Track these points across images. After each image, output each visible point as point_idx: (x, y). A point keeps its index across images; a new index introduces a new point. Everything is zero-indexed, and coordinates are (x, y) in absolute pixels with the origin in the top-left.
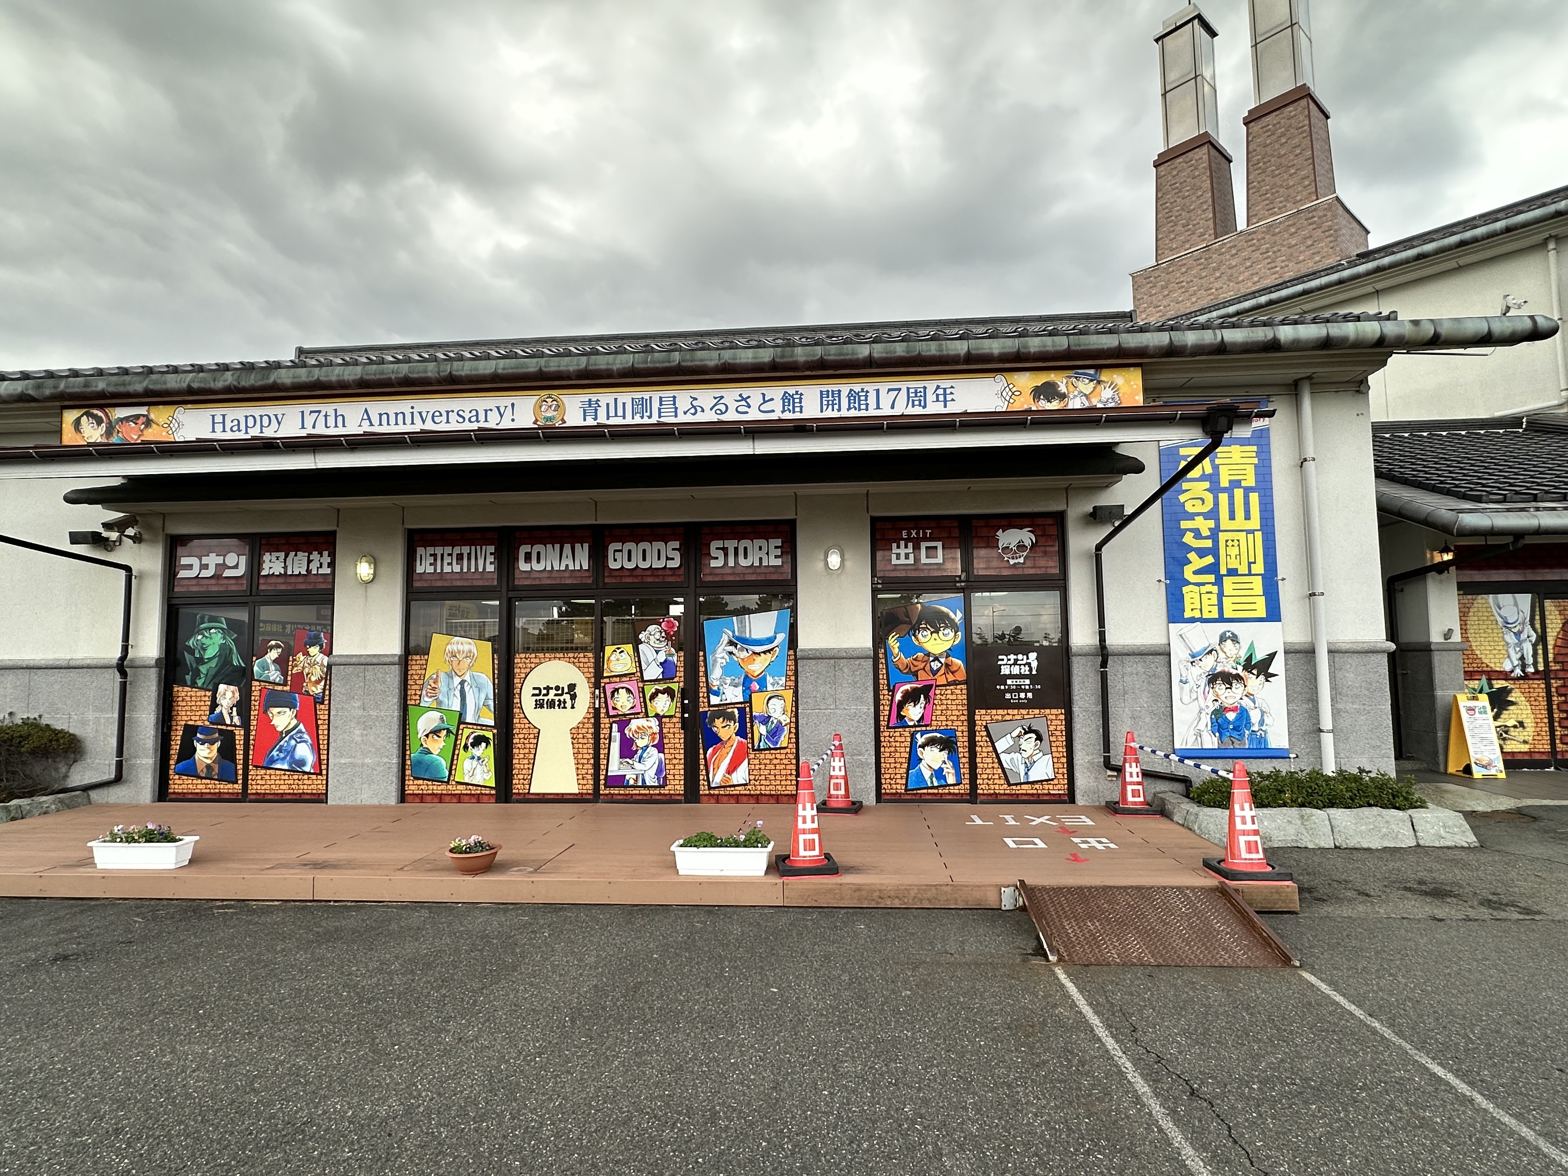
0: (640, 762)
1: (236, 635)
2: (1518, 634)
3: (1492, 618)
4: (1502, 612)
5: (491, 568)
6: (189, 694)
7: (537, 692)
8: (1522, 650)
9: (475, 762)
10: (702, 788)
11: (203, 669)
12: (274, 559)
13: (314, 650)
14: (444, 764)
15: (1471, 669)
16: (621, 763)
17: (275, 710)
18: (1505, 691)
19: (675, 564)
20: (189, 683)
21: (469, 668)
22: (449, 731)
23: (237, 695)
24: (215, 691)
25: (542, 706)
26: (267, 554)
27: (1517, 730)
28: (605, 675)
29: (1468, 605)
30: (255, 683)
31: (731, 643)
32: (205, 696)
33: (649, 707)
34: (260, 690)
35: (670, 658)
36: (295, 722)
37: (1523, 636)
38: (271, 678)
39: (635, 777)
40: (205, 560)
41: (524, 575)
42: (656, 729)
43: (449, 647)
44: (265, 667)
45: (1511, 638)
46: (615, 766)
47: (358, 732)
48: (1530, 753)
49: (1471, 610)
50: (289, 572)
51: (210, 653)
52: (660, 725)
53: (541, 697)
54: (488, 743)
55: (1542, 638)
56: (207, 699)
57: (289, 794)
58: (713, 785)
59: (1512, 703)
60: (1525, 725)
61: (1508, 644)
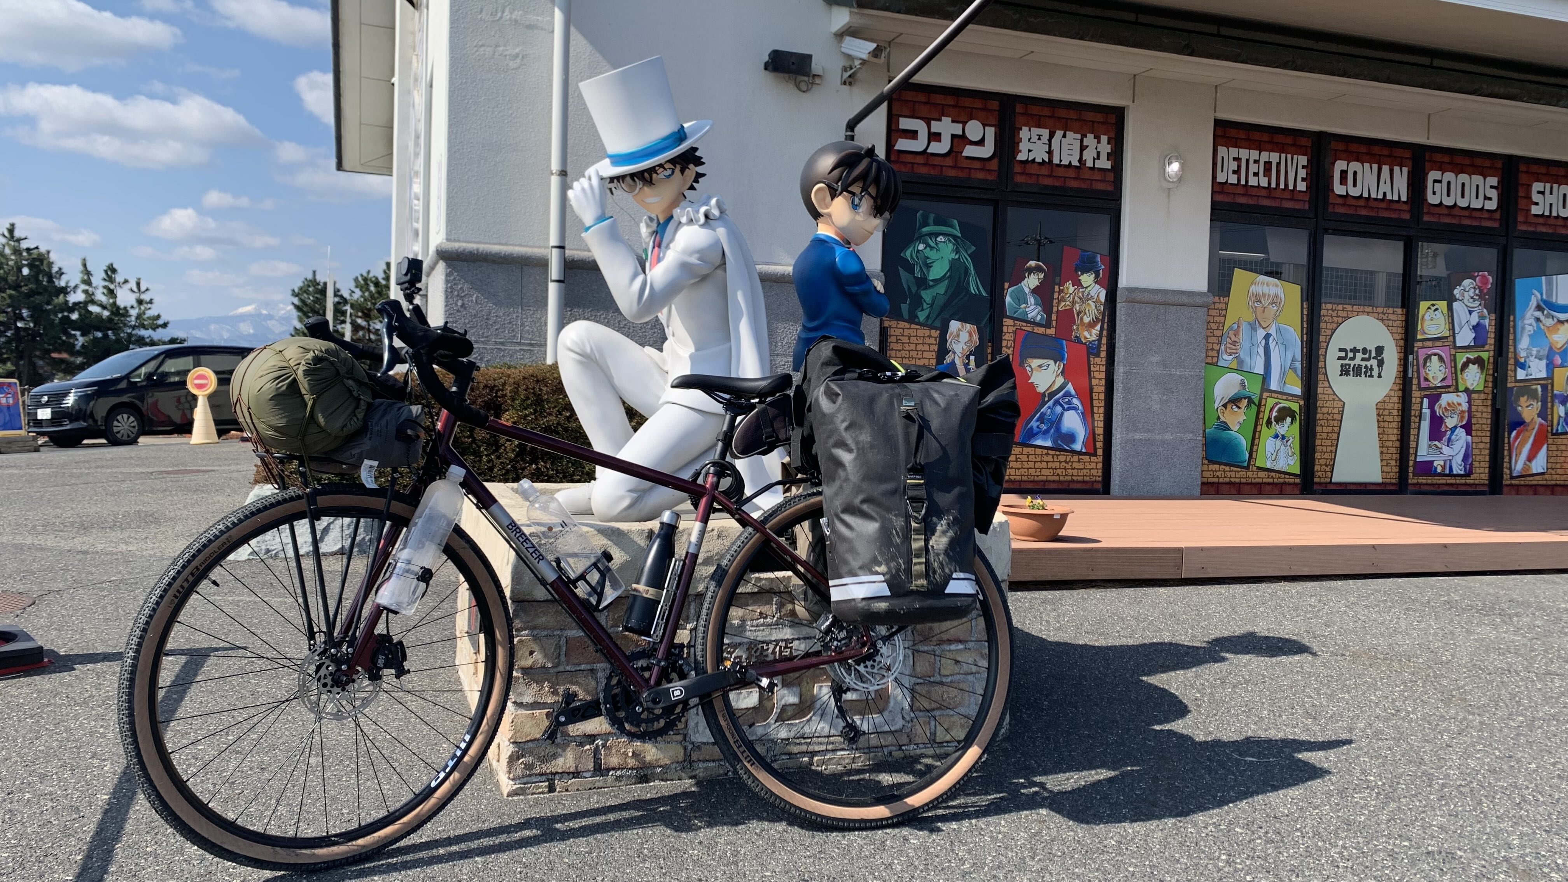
0: (1448, 446)
1: (973, 248)
5: (1302, 186)
6: (906, 332)
7: (1343, 354)
9: (1278, 442)
10: (1505, 477)
11: (927, 295)
12: (1035, 138)
13: (1087, 279)
14: (1244, 442)
16: (1430, 446)
17: (1035, 363)
19: (1492, 205)
20: (906, 315)
21: (1275, 318)
22: (1250, 401)
23: (976, 337)
24: (944, 329)
25: (1347, 374)
26: (1025, 129)
28: (1419, 337)
30: (1007, 322)
31: (1539, 308)
32: (930, 336)
33: (1460, 380)
34: (1015, 332)
35: (1482, 321)
36: (1060, 380)
38: (1029, 316)
39: (1442, 463)
40: (936, 127)
41: (1340, 201)
42: (1465, 407)
43: (1253, 289)
44: (1021, 299)
46: (1424, 450)
47: (1156, 397)
50: (1056, 161)
51: (938, 271)
52: (1469, 402)
53: (1347, 362)
54: (1293, 418)
56: (932, 341)
57: (1054, 481)
58: (1514, 475)
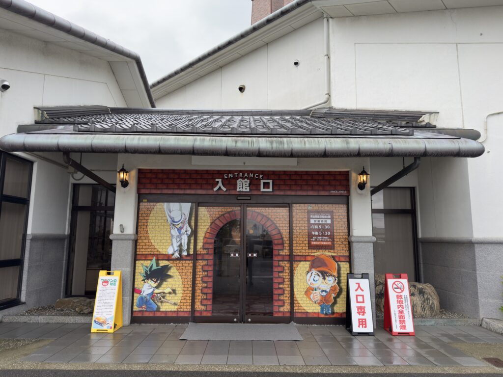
2: (179, 230)
3: (164, 218)
4: (172, 215)
8: (181, 240)
15: (147, 253)
18: (166, 268)
27: (171, 295)
29: (151, 209)
37: (183, 231)
45: (175, 232)
48: (177, 312)
49: (152, 213)
55: (195, 233)
59: (170, 276)
60: (177, 292)
61: (172, 236)
